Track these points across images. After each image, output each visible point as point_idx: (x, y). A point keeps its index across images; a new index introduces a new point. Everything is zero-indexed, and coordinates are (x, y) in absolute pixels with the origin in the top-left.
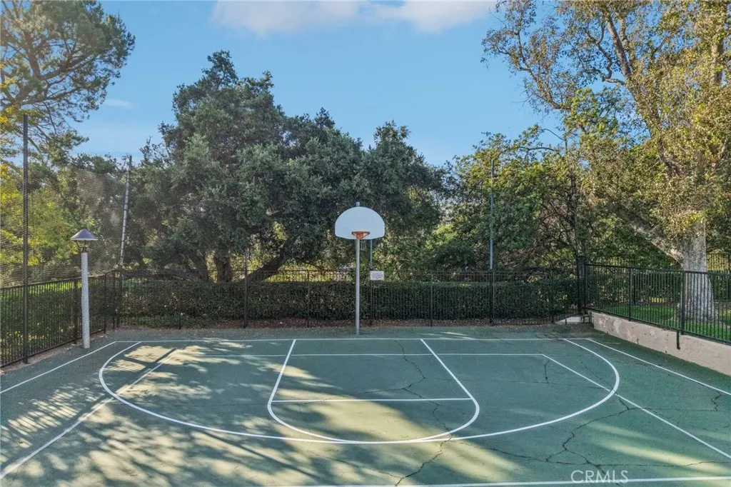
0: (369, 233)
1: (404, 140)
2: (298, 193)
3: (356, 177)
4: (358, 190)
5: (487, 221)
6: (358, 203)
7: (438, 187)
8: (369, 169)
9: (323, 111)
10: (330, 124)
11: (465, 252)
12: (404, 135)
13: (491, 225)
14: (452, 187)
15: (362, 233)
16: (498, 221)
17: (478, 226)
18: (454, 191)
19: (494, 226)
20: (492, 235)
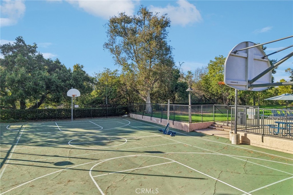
0: (76, 95)
1: (82, 69)
2: (55, 85)
3: (71, 80)
4: (72, 84)
5: (105, 92)
6: (72, 87)
7: (92, 82)
8: (74, 78)
9: (57, 59)
10: (60, 63)
11: (100, 100)
12: (82, 68)
13: (106, 93)
14: (96, 83)
15: (74, 95)
16: (108, 92)
17: (103, 93)
18: (97, 84)
19: (107, 93)
20: (107, 95)
